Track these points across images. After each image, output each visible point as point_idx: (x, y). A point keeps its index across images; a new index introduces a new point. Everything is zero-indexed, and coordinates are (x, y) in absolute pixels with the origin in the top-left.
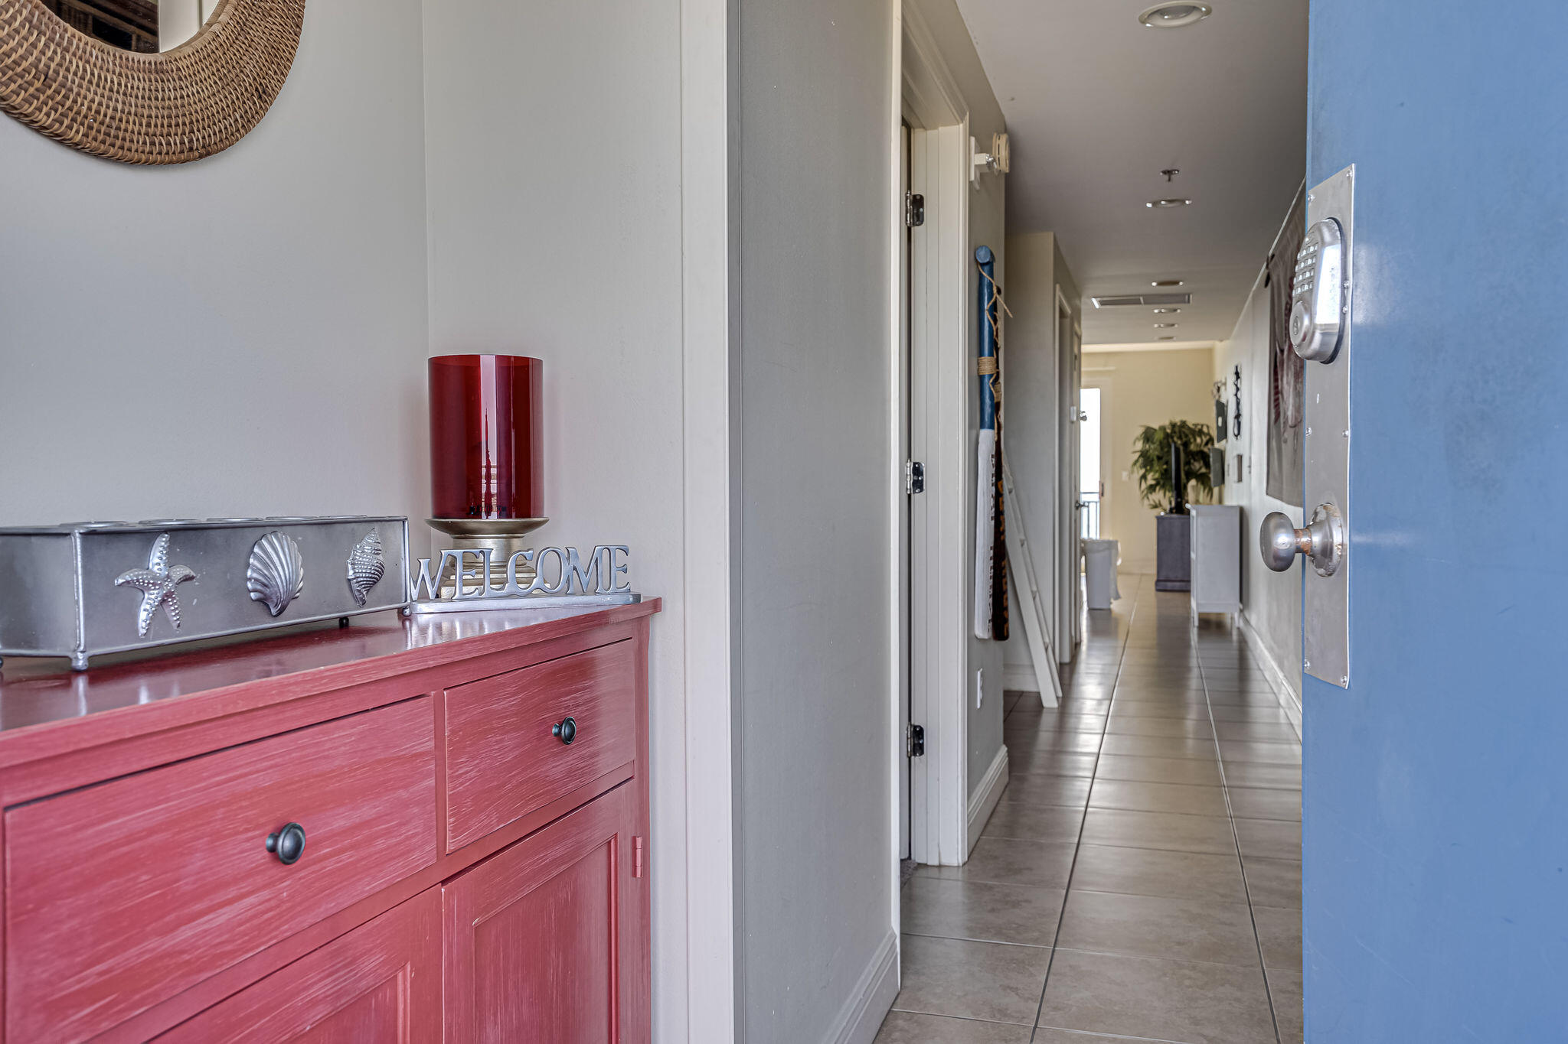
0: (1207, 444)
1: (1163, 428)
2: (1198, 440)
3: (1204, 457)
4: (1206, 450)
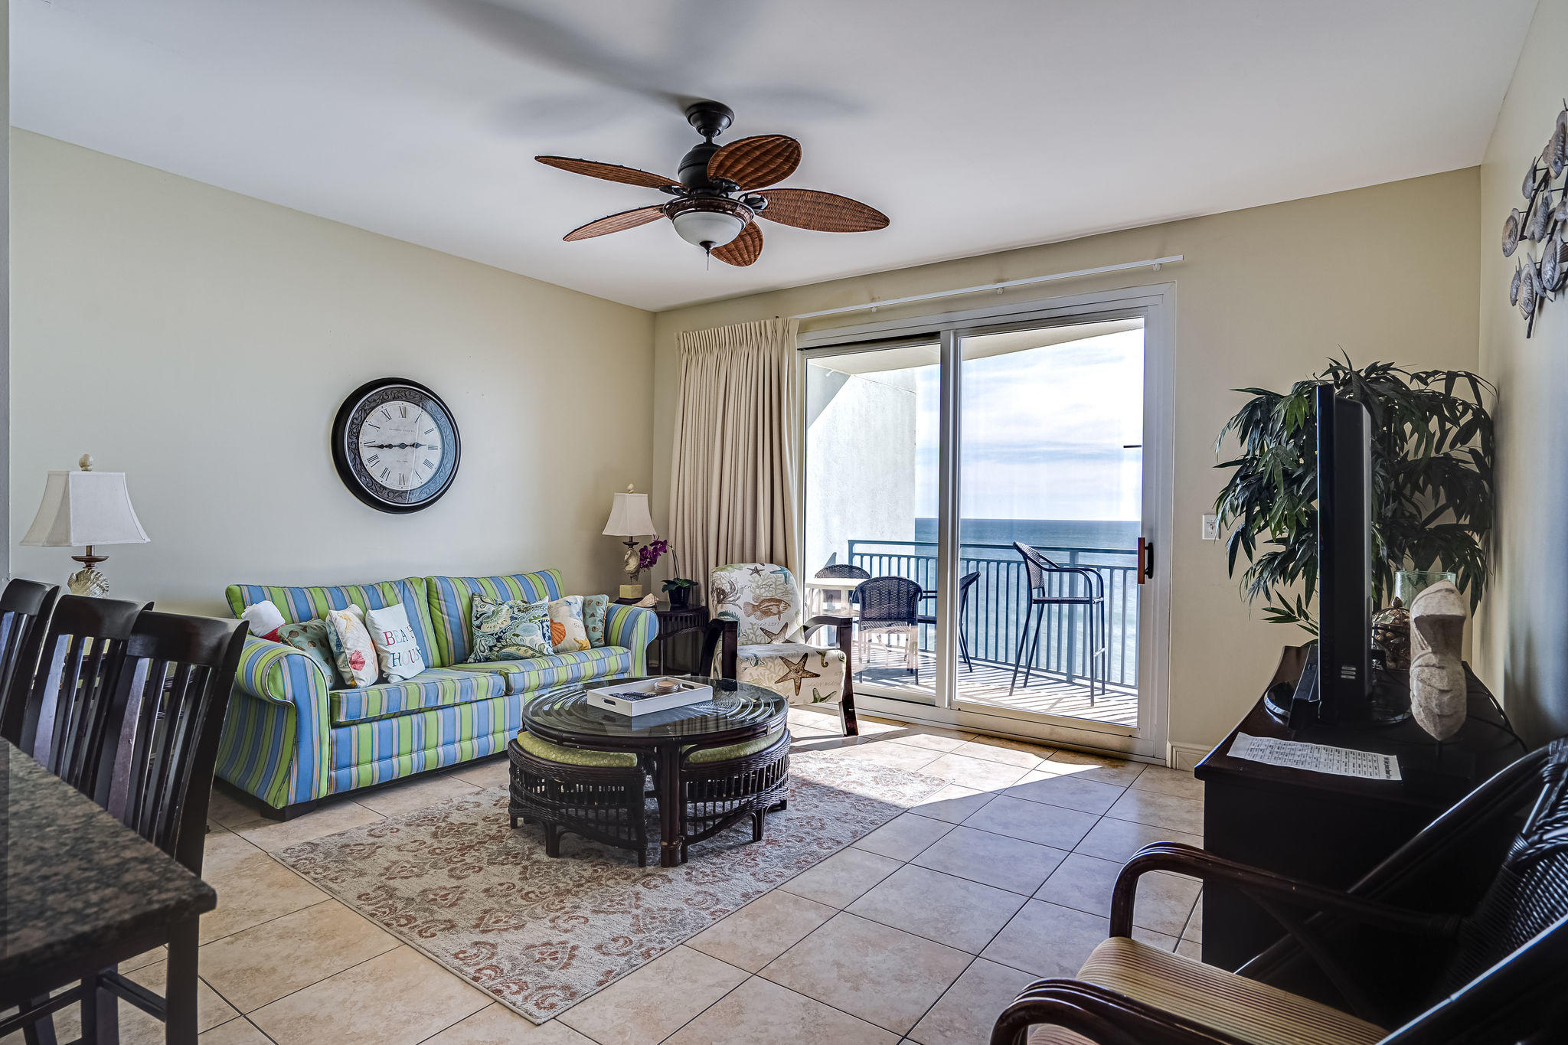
1: (1307, 389)
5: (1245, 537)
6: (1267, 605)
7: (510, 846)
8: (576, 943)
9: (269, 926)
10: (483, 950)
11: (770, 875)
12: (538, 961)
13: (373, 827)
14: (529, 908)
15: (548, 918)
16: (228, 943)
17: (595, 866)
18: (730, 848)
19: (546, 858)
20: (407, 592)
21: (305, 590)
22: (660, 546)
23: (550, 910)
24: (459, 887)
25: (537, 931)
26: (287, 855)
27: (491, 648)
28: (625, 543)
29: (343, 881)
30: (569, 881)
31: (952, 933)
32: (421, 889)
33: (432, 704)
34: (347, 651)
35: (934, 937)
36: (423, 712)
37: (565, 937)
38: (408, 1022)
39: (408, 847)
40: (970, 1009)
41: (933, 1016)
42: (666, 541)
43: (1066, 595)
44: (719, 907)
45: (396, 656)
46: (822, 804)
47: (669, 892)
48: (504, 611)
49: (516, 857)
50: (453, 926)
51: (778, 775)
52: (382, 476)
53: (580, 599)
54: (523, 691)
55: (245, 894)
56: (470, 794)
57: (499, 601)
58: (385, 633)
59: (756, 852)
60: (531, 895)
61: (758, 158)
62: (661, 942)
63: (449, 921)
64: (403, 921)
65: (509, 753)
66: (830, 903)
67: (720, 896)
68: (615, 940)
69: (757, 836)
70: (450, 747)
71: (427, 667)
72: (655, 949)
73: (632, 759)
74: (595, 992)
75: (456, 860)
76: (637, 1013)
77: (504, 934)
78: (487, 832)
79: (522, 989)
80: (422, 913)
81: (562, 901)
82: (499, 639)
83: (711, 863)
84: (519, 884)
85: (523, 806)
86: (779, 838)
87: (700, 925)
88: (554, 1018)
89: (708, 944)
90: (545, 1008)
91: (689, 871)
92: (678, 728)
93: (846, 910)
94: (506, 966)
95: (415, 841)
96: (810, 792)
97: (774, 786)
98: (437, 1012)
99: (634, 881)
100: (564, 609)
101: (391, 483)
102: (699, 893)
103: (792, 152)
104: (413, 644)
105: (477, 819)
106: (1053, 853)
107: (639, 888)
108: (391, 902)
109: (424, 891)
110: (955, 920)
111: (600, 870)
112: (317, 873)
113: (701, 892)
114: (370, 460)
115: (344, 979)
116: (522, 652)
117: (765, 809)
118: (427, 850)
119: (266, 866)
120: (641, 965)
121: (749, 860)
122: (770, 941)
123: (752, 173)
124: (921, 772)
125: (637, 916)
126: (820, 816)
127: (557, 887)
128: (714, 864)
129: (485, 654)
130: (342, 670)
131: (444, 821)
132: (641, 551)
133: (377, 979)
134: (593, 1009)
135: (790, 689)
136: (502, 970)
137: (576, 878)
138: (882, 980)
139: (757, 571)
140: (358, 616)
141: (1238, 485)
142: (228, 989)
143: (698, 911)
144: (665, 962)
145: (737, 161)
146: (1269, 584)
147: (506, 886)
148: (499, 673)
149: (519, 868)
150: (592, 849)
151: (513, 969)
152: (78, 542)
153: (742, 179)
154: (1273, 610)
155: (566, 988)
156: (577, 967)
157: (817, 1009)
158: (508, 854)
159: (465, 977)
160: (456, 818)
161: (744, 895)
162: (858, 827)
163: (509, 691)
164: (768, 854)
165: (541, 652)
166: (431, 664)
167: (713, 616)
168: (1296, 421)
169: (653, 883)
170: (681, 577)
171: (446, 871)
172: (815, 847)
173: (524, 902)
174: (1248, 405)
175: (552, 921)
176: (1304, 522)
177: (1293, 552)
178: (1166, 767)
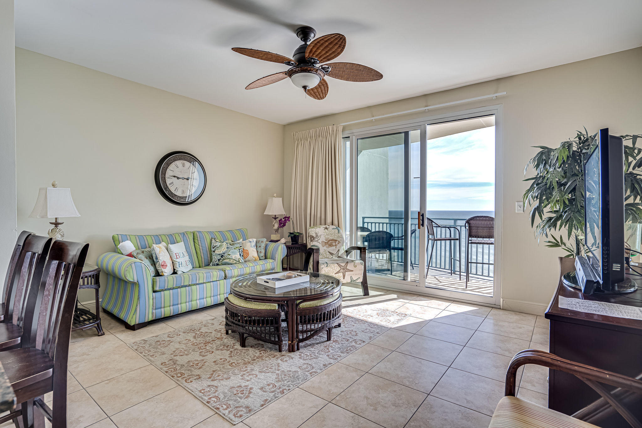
5: (539, 210)
6: (548, 240)
7: (225, 342)
8: (252, 386)
9: (124, 376)
10: (212, 389)
11: (335, 356)
12: (235, 394)
13: (170, 333)
14: (232, 370)
15: (240, 374)
16: (106, 384)
17: (260, 351)
18: (317, 344)
19: (240, 348)
20: (185, 237)
21: (144, 236)
22: (287, 219)
23: (241, 371)
24: (203, 360)
25: (236, 380)
26: (134, 345)
27: (219, 260)
28: (273, 218)
29: (156, 357)
30: (249, 358)
31: (416, 383)
32: (188, 361)
33: (195, 283)
34: (160, 261)
35: (408, 385)
36: (191, 286)
37: (247, 383)
38: (178, 422)
39: (183, 342)
40: (428, 420)
41: (411, 424)
42: (289, 217)
44: (313, 370)
45: (180, 263)
46: (356, 325)
47: (292, 363)
48: (224, 245)
49: (228, 347)
50: (200, 378)
51: (337, 313)
52: (175, 191)
53: (255, 240)
54: (231, 277)
55: (115, 361)
56: (210, 320)
57: (222, 241)
58: (176, 254)
59: (329, 345)
60: (233, 364)
61: (327, 46)
62: (289, 386)
63: (198, 375)
64: (179, 375)
65: (225, 303)
66: (362, 369)
67: (314, 365)
68: (268, 385)
69: (329, 339)
70: (202, 300)
71: (193, 268)
72: (286, 390)
73: (275, 306)
74: (260, 409)
75: (203, 348)
76: (278, 420)
77: (221, 381)
78: (216, 336)
79: (228, 407)
80: (187, 372)
81: (246, 367)
82: (222, 256)
83: (310, 351)
84: (228, 359)
85: (230, 326)
86: (338, 340)
87: (305, 379)
88: (241, 422)
89: (309, 387)
90: (238, 417)
91: (300, 354)
92: (295, 293)
93: (369, 372)
94: (221, 396)
95: (186, 340)
96: (351, 319)
97: (336, 318)
98: (191, 418)
99: (277, 358)
100: (249, 244)
101: (179, 193)
102: (305, 364)
103: (342, 42)
104: (187, 258)
105: (212, 330)
106: (457, 347)
107: (279, 361)
108: (174, 366)
109: (189, 361)
110: (417, 377)
111: (262, 353)
112: (145, 353)
113: (306, 364)
114: (170, 184)
115: (152, 401)
116: (231, 261)
117: (332, 327)
118: (191, 343)
119: (125, 350)
120: (280, 397)
121: (326, 349)
122: (336, 386)
123: (325, 54)
124: (396, 311)
125: (278, 374)
126: (355, 330)
127: (244, 361)
128: (311, 351)
129: (216, 262)
130: (158, 269)
131: (199, 331)
132: (280, 221)
133: (166, 401)
134: (259, 417)
135: (341, 276)
136: (220, 399)
137: (253, 357)
138: (386, 405)
139: (326, 228)
140: (165, 247)
141: (535, 187)
142: (104, 404)
143: (304, 372)
144: (290, 396)
145: (318, 48)
146: (548, 230)
147: (223, 360)
148: (222, 270)
149: (229, 352)
150: (259, 344)
151: (224, 398)
152: (51, 217)
153: (320, 57)
154: (549, 242)
155: (247, 407)
156: (252, 398)
157: (358, 420)
158: (224, 346)
159: (203, 401)
160: (204, 330)
161: (324, 365)
162: (372, 335)
163: (225, 278)
164: (334, 347)
165: (239, 261)
166: (195, 266)
167: (309, 247)
168: (563, 158)
169: (285, 359)
170: (296, 231)
171: (198, 353)
172: (354, 344)
173: (230, 367)
174: (539, 153)
175: (242, 376)
176: (567, 202)
177: (561, 216)
178: (500, 309)
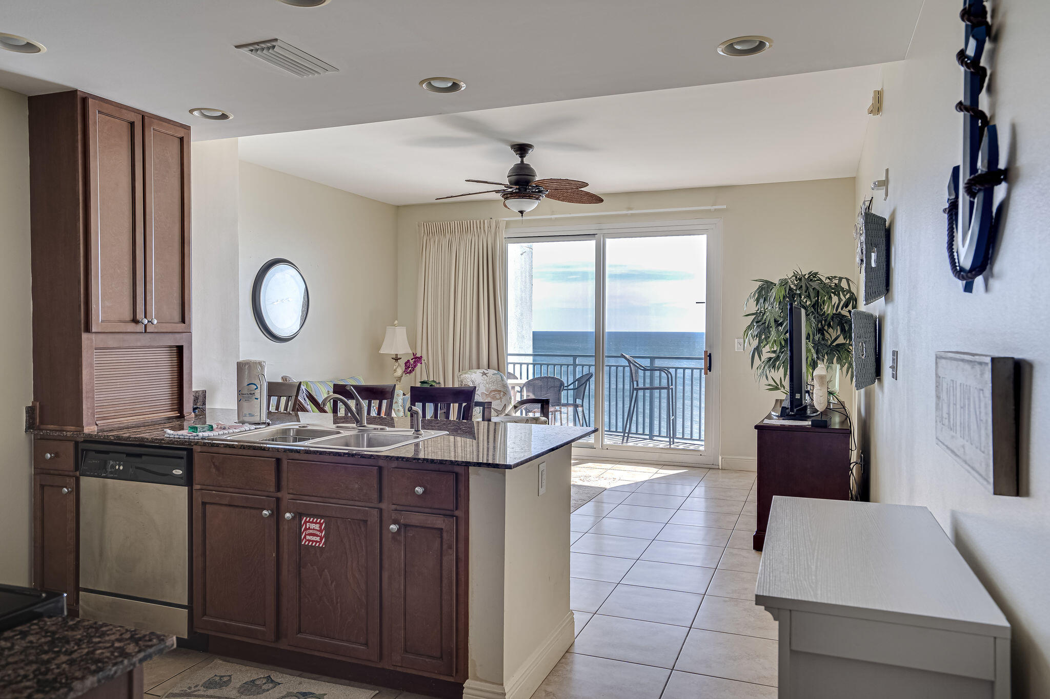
0: (846, 305)
1: (784, 283)
2: (835, 299)
3: (843, 323)
4: (845, 312)
5: (758, 350)
6: (767, 383)
22: (417, 360)
28: (393, 359)
42: (421, 357)
43: (648, 386)
124: (601, 476)
132: (405, 363)
139: (484, 374)
141: (755, 325)
146: (768, 372)
154: (769, 385)
168: (780, 298)
174: (759, 287)
176: (783, 343)
177: (778, 357)
178: (719, 469)
